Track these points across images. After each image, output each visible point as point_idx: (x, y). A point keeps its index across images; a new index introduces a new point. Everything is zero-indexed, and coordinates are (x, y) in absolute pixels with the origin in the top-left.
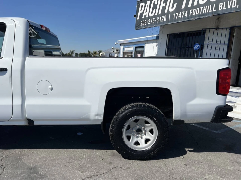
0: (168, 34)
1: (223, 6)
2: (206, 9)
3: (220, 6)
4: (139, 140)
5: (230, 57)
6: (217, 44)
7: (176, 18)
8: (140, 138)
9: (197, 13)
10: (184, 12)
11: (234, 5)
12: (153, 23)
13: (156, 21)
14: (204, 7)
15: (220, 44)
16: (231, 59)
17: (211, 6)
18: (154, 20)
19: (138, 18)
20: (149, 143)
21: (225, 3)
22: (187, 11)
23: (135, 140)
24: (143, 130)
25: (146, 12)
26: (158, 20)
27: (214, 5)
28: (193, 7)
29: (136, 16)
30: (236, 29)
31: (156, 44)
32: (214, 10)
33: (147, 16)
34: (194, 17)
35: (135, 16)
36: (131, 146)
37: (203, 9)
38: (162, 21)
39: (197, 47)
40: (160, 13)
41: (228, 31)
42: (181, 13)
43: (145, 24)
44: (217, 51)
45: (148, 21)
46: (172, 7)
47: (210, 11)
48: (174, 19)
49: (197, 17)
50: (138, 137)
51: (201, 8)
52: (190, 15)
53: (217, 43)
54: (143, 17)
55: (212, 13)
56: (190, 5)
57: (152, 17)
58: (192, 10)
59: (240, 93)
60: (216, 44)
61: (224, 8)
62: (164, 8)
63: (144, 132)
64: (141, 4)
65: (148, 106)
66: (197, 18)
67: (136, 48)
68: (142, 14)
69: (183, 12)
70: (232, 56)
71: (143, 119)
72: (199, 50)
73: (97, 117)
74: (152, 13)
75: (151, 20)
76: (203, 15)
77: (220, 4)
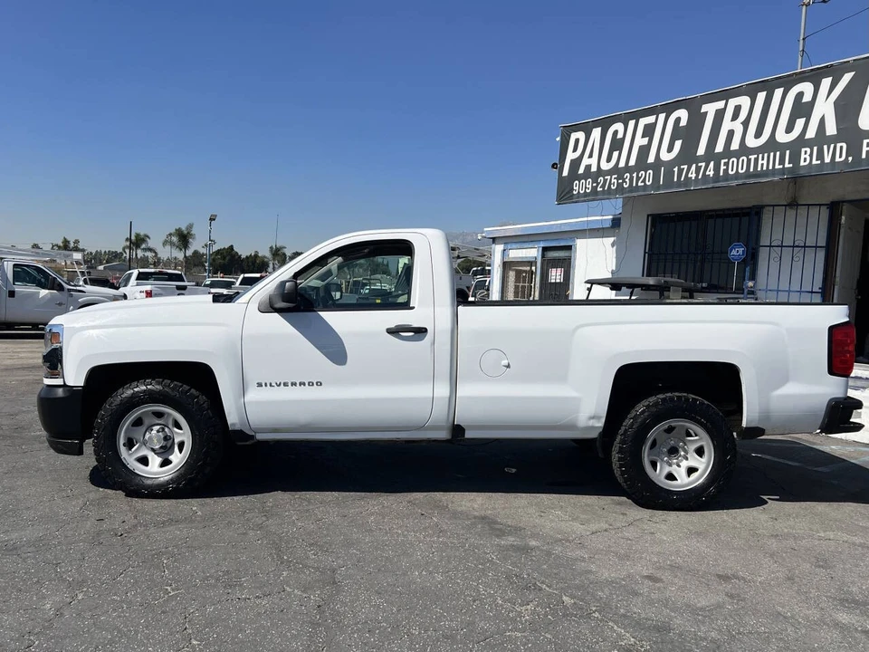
0: (648, 216)
1: (811, 156)
2: (765, 162)
3: (803, 156)
4: (674, 470)
5: (834, 281)
6: (797, 246)
7: (682, 179)
8: (675, 466)
9: (742, 169)
10: (703, 164)
11: (840, 157)
12: (613, 188)
13: (622, 183)
14: (760, 156)
15: (805, 247)
16: (836, 287)
17: (778, 153)
18: (615, 181)
19: (565, 173)
20: (695, 475)
21: (815, 148)
22: (712, 163)
23: (667, 469)
24: (680, 449)
25: (591, 156)
26: (627, 180)
27: (788, 152)
28: (727, 153)
29: (557, 166)
30: (845, 207)
31: (612, 240)
32: (787, 165)
33: (594, 169)
34: (732, 179)
35: (554, 166)
36: (661, 482)
37: (756, 160)
38: (640, 184)
39: (737, 252)
40: (632, 162)
41: (825, 213)
42: (694, 165)
43: (588, 191)
44: (797, 265)
45: (595, 180)
46: (670, 149)
47: (777, 167)
48: (675, 180)
49: (741, 179)
50: (670, 465)
51: (753, 157)
52: (721, 174)
53: (796, 244)
54: (581, 171)
55: (783, 171)
56: (719, 148)
57: (610, 172)
58: (726, 160)
59: (867, 379)
60: (793, 247)
61: (814, 162)
62: (644, 151)
63: (682, 453)
64: (574, 136)
65: (693, 398)
66: (740, 182)
67: (545, 249)
68: (576, 163)
69: (700, 164)
70: (838, 279)
71: (683, 426)
72: (744, 260)
73: (592, 423)
74: (609, 160)
75: (605, 181)
76: (757, 174)
77: (803, 150)
